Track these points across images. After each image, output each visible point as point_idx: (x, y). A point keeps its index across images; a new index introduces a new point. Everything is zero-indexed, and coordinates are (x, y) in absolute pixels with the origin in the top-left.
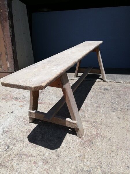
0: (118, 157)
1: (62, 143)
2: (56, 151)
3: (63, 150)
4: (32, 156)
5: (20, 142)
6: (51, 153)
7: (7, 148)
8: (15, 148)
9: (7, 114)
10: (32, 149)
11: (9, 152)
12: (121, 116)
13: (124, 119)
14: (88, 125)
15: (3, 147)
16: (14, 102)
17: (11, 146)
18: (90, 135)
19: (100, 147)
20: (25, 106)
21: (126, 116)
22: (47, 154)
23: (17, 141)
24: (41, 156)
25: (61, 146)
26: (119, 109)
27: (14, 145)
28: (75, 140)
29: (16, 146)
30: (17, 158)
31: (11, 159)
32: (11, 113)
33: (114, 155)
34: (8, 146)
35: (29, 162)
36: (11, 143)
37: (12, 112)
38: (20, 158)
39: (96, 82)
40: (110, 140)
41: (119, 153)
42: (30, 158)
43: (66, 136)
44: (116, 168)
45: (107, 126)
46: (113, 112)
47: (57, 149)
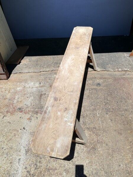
0: (113, 159)
1: (75, 154)
2: (72, 161)
3: (76, 159)
4: (56, 169)
5: (43, 159)
6: (69, 164)
7: (35, 166)
8: (42, 165)
9: (20, 131)
10: (55, 163)
11: (39, 169)
12: (113, 118)
13: (115, 121)
14: (90, 133)
15: (33, 166)
16: (20, 114)
17: (38, 164)
18: (92, 142)
19: (101, 152)
20: (32, 118)
21: (117, 117)
22: (66, 165)
23: (41, 158)
24: (63, 168)
25: (74, 156)
26: (111, 110)
27: (40, 162)
28: (83, 149)
29: (42, 163)
30: (47, 173)
31: (42, 175)
32: (24, 130)
33: (110, 158)
34: (36, 164)
35: (56, 174)
36: (36, 161)
37: (24, 128)
38: (49, 173)
39: (88, 72)
40: (107, 145)
41: (114, 155)
42: (56, 171)
43: (76, 146)
44: (113, 167)
45: (104, 131)
46: (107, 114)
47: (72, 160)
